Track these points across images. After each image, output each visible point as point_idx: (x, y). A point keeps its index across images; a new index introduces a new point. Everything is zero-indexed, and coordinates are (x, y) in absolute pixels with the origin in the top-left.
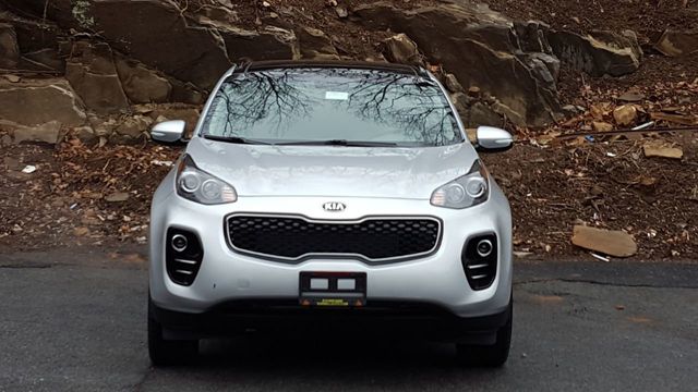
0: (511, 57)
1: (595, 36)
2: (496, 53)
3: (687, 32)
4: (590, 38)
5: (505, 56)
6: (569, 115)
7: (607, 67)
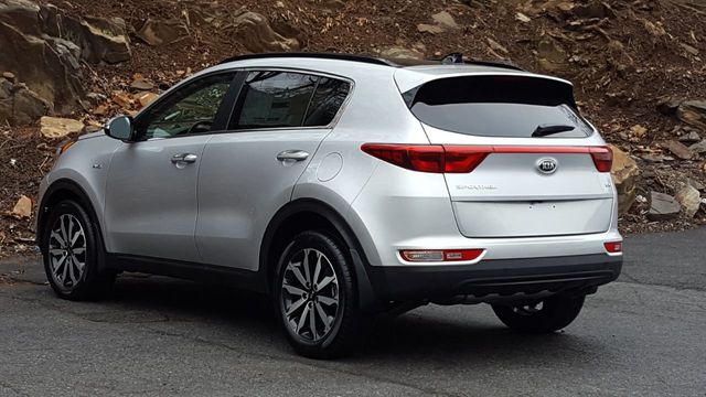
0: (42, 42)
1: (90, 21)
2: (25, 36)
3: (167, 22)
4: (86, 24)
5: (35, 40)
6: (95, 103)
7: (104, 54)
